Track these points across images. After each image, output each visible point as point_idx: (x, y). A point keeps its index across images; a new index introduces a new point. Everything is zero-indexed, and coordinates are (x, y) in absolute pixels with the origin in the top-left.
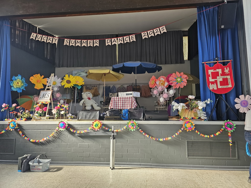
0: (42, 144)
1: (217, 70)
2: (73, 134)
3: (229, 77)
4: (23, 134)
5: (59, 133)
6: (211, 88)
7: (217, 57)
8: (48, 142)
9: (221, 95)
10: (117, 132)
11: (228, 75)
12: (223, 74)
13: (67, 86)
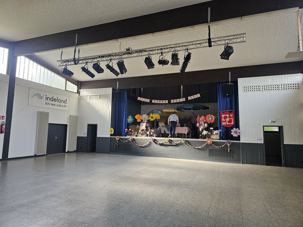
0: (143, 147)
1: (227, 115)
2: (156, 143)
3: (232, 119)
4: (135, 142)
5: (150, 143)
6: (223, 124)
7: (227, 108)
8: (146, 146)
9: (228, 128)
10: (176, 144)
11: (232, 118)
12: (230, 117)
13: (152, 120)
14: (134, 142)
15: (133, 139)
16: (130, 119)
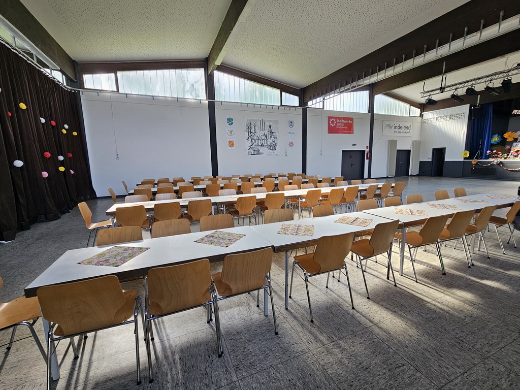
0: (516, 171)
4: (503, 166)
14: (501, 165)
15: (500, 162)
16: (496, 139)
